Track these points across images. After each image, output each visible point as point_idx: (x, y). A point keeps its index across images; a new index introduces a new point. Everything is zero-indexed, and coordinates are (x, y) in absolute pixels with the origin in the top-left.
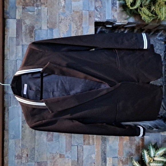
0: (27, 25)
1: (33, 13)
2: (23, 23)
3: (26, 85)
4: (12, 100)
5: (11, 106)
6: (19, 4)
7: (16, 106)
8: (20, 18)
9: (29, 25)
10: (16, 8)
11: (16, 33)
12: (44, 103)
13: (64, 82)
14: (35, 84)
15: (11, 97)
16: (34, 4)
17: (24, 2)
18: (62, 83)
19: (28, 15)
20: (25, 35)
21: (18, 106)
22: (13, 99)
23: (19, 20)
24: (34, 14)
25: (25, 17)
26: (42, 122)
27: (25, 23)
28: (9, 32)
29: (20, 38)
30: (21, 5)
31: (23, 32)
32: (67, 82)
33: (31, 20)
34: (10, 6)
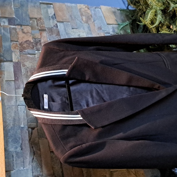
0: (28, 67)
1: (33, 56)
2: (23, 65)
3: (46, 96)
4: (16, 160)
5: (14, 169)
6: (15, 48)
7: (22, 168)
8: (18, 60)
9: (30, 68)
10: (12, 52)
11: (14, 75)
12: (80, 116)
13: (100, 92)
14: (59, 94)
15: (13, 156)
16: (34, 47)
17: (21, 47)
18: (98, 93)
19: (28, 58)
20: (26, 77)
21: (25, 169)
22: (17, 158)
23: (17, 62)
24: (35, 57)
25: (24, 59)
26: (81, 146)
27: (24, 66)
28: (4, 74)
29: (19, 81)
30: (18, 49)
31: (23, 74)
32: (105, 91)
33: (32, 62)
34: (4, 49)
